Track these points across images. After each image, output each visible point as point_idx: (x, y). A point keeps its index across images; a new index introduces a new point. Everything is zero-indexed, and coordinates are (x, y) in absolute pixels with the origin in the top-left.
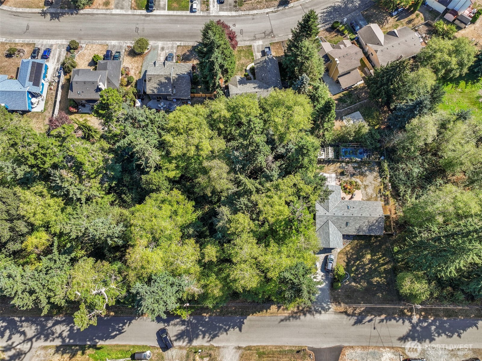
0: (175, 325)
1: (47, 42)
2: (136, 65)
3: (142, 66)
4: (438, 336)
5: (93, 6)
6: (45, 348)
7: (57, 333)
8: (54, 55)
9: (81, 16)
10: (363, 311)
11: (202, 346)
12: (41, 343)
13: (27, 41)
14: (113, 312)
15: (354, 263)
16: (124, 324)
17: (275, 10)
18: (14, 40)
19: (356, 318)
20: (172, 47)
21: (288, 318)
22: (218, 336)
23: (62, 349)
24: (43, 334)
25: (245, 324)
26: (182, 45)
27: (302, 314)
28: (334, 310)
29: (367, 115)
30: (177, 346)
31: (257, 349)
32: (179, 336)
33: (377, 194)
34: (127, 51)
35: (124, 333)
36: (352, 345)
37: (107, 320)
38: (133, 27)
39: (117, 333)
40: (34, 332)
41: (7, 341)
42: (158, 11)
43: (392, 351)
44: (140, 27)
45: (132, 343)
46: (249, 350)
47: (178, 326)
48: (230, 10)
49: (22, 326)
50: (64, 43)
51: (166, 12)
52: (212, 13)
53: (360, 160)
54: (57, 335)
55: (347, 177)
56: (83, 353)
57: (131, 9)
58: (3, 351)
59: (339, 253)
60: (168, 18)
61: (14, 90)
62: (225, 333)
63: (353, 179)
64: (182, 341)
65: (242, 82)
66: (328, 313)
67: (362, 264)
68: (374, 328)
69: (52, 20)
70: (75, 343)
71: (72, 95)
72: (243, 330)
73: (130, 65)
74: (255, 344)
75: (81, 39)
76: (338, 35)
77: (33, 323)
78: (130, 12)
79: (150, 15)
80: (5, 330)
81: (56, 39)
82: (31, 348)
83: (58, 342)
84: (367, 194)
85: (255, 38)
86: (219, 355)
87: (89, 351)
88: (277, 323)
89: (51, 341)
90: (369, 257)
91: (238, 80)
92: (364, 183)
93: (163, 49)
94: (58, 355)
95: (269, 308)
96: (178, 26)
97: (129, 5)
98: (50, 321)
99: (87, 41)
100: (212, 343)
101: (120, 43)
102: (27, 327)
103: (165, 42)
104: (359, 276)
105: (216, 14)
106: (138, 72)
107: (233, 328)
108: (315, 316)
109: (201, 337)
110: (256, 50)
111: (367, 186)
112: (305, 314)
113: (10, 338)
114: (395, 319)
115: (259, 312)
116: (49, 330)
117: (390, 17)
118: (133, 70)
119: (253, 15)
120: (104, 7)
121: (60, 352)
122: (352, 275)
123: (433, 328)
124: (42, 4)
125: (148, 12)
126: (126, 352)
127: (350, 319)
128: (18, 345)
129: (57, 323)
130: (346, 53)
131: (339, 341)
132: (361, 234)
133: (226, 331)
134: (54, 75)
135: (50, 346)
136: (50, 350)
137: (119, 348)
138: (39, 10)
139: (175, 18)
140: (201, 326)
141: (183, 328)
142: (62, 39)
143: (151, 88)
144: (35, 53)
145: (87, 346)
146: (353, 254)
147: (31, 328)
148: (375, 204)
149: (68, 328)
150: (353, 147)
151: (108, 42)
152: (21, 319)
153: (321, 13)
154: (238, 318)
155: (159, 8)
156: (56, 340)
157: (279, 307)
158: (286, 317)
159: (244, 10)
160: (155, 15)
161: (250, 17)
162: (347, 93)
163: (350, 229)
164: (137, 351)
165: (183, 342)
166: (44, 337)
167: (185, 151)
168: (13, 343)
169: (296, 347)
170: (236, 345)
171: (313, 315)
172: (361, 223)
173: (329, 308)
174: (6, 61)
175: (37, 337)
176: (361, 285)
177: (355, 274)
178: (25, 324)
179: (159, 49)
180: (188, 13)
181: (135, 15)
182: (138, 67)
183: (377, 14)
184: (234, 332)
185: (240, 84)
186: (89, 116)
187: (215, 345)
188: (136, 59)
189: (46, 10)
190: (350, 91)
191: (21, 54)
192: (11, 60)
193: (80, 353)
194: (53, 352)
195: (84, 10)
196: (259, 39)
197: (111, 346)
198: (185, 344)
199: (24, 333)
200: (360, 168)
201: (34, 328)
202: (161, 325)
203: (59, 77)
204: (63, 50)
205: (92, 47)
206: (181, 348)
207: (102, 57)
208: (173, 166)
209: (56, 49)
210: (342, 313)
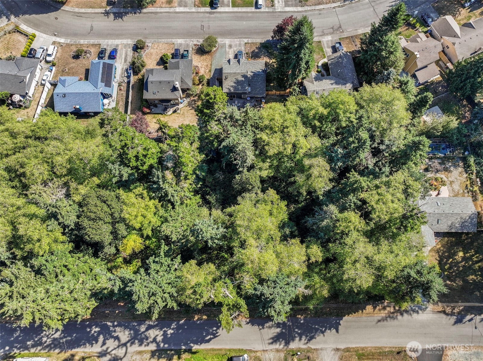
0: (270, 327)
1: (112, 42)
2: (205, 64)
3: (211, 65)
5: (155, 5)
6: (140, 353)
7: (151, 337)
8: (121, 55)
9: (145, 15)
10: (462, 310)
11: (300, 348)
12: (135, 347)
13: (92, 41)
14: (205, 315)
15: (446, 261)
16: (218, 328)
17: (342, 4)
18: (79, 42)
19: (455, 317)
20: (240, 45)
21: (385, 318)
22: (315, 338)
23: (157, 354)
24: (137, 339)
25: (342, 325)
26: (250, 42)
27: (399, 314)
28: (432, 310)
29: (446, 109)
30: (274, 349)
31: (356, 350)
32: (275, 339)
33: (464, 190)
34: (194, 49)
35: (218, 337)
37: (200, 323)
38: (198, 25)
39: (212, 336)
40: (128, 337)
41: (101, 347)
42: (222, 8)
44: (205, 24)
45: (228, 347)
46: (348, 351)
47: (273, 328)
48: (296, 6)
49: (115, 331)
50: (129, 43)
51: (230, 9)
52: (278, 9)
53: (443, 155)
54: (151, 340)
55: (431, 173)
56: (179, 358)
57: (195, 7)
58: (99, 357)
59: (430, 251)
60: (232, 15)
61: (88, 92)
62: (322, 335)
63: (438, 175)
64: (278, 343)
65: (317, 79)
66: (425, 312)
67: (455, 262)
68: (476, 328)
69: (116, 20)
70: (170, 348)
71: (147, 96)
72: (340, 331)
73: (200, 64)
74: (354, 346)
75: (146, 38)
76: (409, 28)
77: (126, 327)
78: (194, 10)
79: (214, 12)
80: (98, 335)
81: (121, 39)
82: (126, 353)
83: (153, 347)
84: (453, 190)
85: (323, 34)
86: (317, 358)
87: (185, 356)
88: (374, 323)
89: (145, 346)
90: (461, 254)
91: (313, 77)
92: (450, 179)
93: (230, 46)
94: (154, 360)
95: (365, 308)
96: (244, 23)
97: (192, 2)
98: (143, 326)
99: (153, 40)
100: (309, 345)
101: (186, 41)
102: (120, 332)
103: (232, 40)
104: (454, 274)
105: (282, 10)
106: (208, 71)
107: (330, 329)
108: (413, 316)
109: (297, 339)
110: (326, 45)
111: (453, 181)
112: (402, 314)
113: (104, 344)
115: (355, 313)
116: (143, 335)
117: (462, 9)
118: (203, 69)
119: (320, 10)
120: (167, 5)
121: (156, 357)
122: (446, 273)
124: (104, 4)
125: (212, 9)
126: (223, 356)
127: (450, 319)
128: (112, 350)
129: (149, 327)
130: (425, 47)
131: (440, 342)
132: (453, 231)
133: (323, 332)
134: (123, 76)
135: (145, 351)
136: (145, 355)
137: (215, 352)
138: (102, 10)
139: (240, 15)
140: (296, 328)
141: (278, 330)
142: (127, 38)
143: (228, 87)
144: (101, 54)
145: (182, 350)
146: (444, 252)
147: (124, 332)
148: (465, 200)
149: (162, 333)
150: (435, 142)
151: (173, 40)
152: (113, 324)
153: (390, 7)
154: (334, 320)
155: (223, 5)
156: (150, 345)
157: (375, 308)
158: (383, 317)
159: (310, 6)
160: (220, 12)
161: (317, 12)
162: (423, 88)
163: (442, 227)
164: (233, 354)
165: (280, 345)
166: (138, 342)
167: (281, 149)
168: (107, 348)
169: (396, 348)
170: (334, 346)
171: (411, 315)
172: (453, 219)
173: (426, 308)
174: (74, 62)
175: (132, 341)
176: (456, 283)
177: (448, 272)
178: (118, 329)
179: (227, 46)
180: (253, 9)
181: (199, 12)
182: (207, 66)
183: (449, 6)
184: (330, 334)
185: (316, 81)
186: (162, 116)
187: (313, 347)
188: (204, 57)
189: (109, 10)
190: (426, 86)
191: (88, 55)
192: (78, 61)
193: (175, 357)
194: (149, 357)
195: (147, 9)
196: (327, 34)
197: (207, 350)
198: (282, 346)
199: (117, 338)
200: (444, 164)
201: (127, 332)
202: (256, 327)
203: (128, 77)
204: (129, 49)
205: (158, 46)
206: (278, 351)
207: (171, 56)
208: (267, 165)
209: (122, 49)
210: (440, 312)
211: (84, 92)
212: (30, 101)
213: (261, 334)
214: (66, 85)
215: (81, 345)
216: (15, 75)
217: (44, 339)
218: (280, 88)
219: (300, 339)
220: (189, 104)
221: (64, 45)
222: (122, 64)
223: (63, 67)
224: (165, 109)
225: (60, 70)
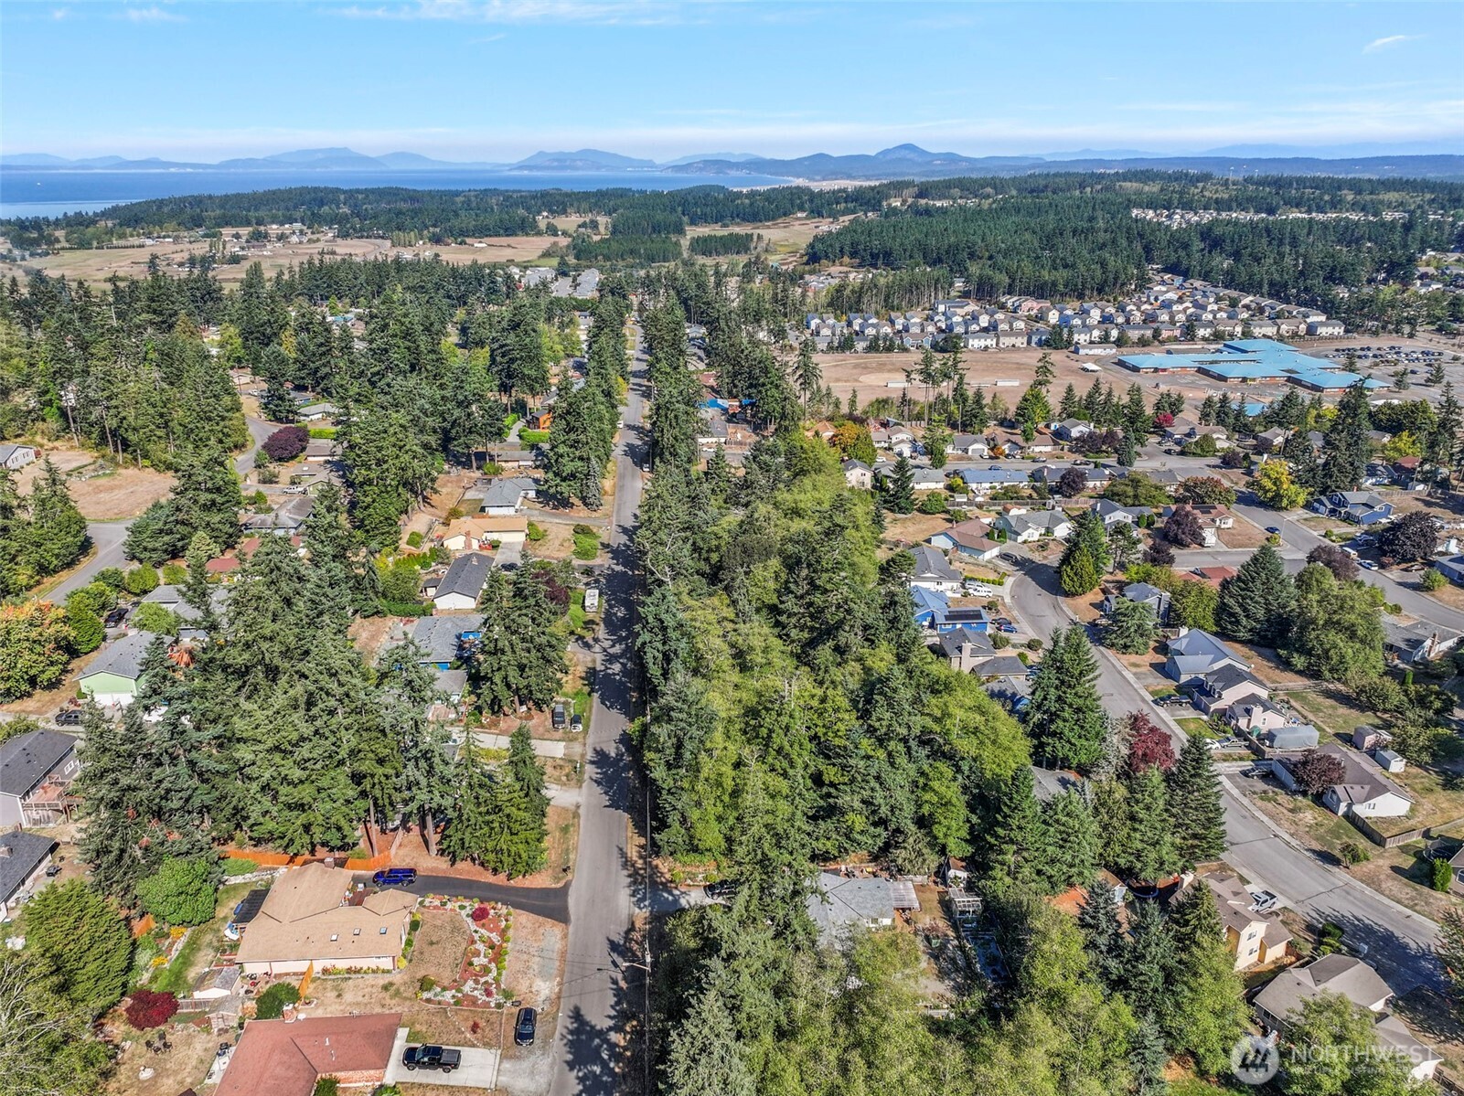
0: (617, 747)
4: (578, 1078)
6: (595, 661)
10: (634, 954)
11: (585, 773)
14: (636, 701)
16: (620, 709)
19: (622, 942)
21: (624, 856)
22: (598, 786)
27: (631, 872)
30: (586, 752)
32: (601, 753)
35: (607, 710)
36: (570, 936)
39: (608, 706)
43: (554, 996)
46: (574, 816)
47: (616, 751)
49: (620, 645)
54: (609, 666)
56: (586, 685)
62: (602, 792)
63: (924, 958)
64: (594, 756)
66: (632, 906)
68: (599, 969)
72: (607, 808)
74: (581, 823)
77: (624, 651)
82: (596, 652)
83: (600, 668)
86: (569, 785)
87: (587, 689)
94: (586, 669)
98: (625, 661)
102: (619, 648)
107: (610, 800)
108: (626, 887)
112: (630, 876)
114: (618, 1003)
115: (633, 825)
123: (597, 1069)
129: (623, 665)
136: (593, 664)
137: (588, 708)
140: (614, 770)
149: (617, 673)
156: (603, 667)
158: (626, 854)
165: (591, 756)
168: (603, 642)
170: (583, 804)
171: (629, 887)
173: (640, 907)
187: (585, 784)
193: (587, 682)
194: (589, 666)
198: (589, 758)
199: (613, 647)
201: (618, 652)
210: (633, 923)
217: (615, 609)
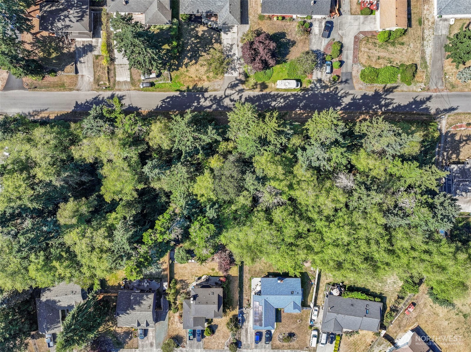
2: (174, 326)
3: (169, 325)
7: (208, 101)
8: (251, 337)
14: (170, 114)
16: (161, 106)
20: (143, 347)
22: (93, 98)
26: (134, 350)
27: (32, 114)
30: (122, 92)
31: (65, 89)
32: (121, 98)
34: (184, 342)
41: (242, 95)
45: (154, 93)
50: (245, 350)
54: (208, 99)
56: (188, 87)
58: (243, 89)
61: (272, 296)
62: (88, 100)
64: (119, 95)
65: (72, 307)
71: (219, 291)
73: (179, 326)
74: (66, 92)
77: (226, 107)
83: (207, 95)
86: (92, 85)
87: (184, 88)
88: (50, 108)
93: (152, 345)
95: (55, 117)
102: (230, 104)
106: (172, 319)
107: (82, 104)
108: (22, 112)
109: (105, 98)
112: (29, 113)
113: (241, 97)
115: (63, 114)
118: (176, 320)
126: (158, 87)
128: (234, 93)
129: (210, 107)
131: (5, 94)
133: (87, 102)
134: (247, 315)
135: (212, 92)
137: (163, 90)
143: (149, 300)
144: (270, 338)
147: (227, 104)
149: (201, 104)
156: (208, 96)
157: (48, 117)
158: (43, 112)
164: (151, 88)
168: (238, 94)
169: (37, 91)
170: (80, 92)
174: (293, 329)
179: (155, 345)
182: (172, 324)
187: (95, 92)
188: (175, 334)
191: (281, 337)
192: (289, 330)
193: (191, 88)
194: (209, 88)
201: (225, 104)
202: (134, 105)
203: (242, 313)
204: (245, 343)
205: (218, 346)
206: (120, 90)
207: (205, 334)
208: (110, 221)
209: (251, 344)
211: (275, 296)
212: (326, 290)
213: (131, 101)
214: (292, 303)
215: (257, 96)
216: (338, 313)
217: (282, 101)
218: (107, 300)
219: (103, 98)
220: (187, 285)
221: (305, 348)
222: (249, 327)
223: (302, 324)
224: (207, 280)
225: (304, 321)
